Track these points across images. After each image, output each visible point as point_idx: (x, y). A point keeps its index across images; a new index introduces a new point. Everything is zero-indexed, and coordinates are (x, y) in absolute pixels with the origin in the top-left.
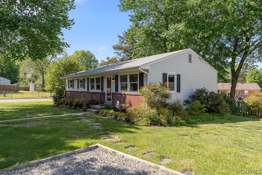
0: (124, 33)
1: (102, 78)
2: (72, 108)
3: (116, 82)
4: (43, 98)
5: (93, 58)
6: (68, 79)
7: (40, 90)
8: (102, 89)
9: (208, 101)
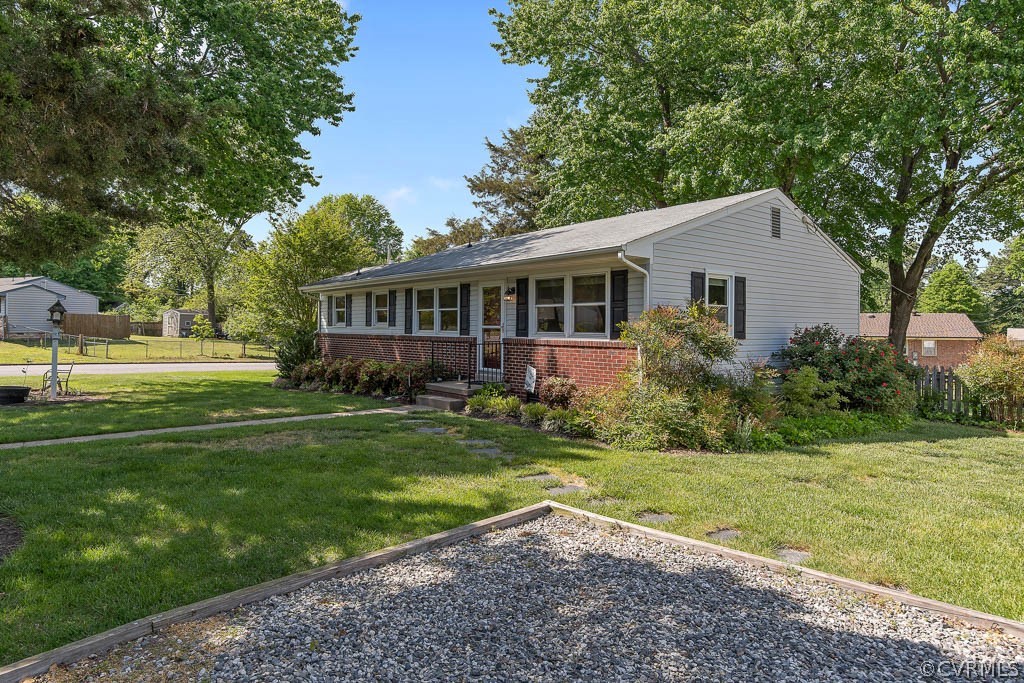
0: (509, 136)
1: (466, 288)
2: (355, 392)
3: (518, 304)
4: (217, 360)
5: (386, 224)
6: (329, 293)
7: (205, 334)
8: (464, 327)
9: (844, 369)
